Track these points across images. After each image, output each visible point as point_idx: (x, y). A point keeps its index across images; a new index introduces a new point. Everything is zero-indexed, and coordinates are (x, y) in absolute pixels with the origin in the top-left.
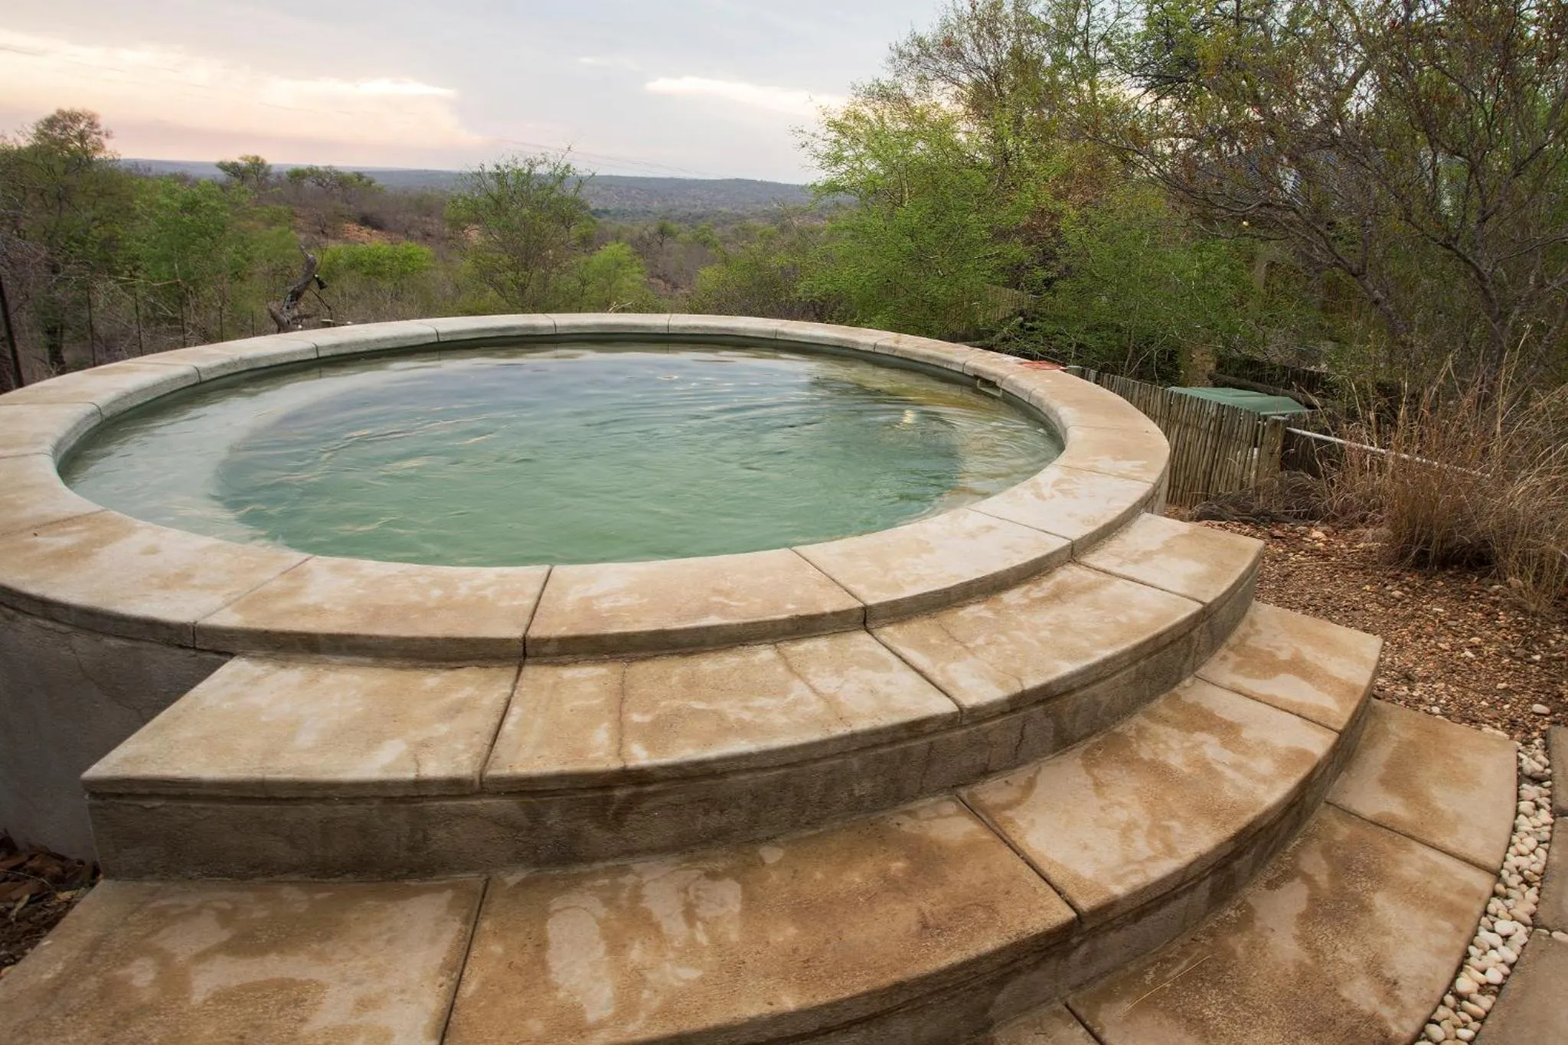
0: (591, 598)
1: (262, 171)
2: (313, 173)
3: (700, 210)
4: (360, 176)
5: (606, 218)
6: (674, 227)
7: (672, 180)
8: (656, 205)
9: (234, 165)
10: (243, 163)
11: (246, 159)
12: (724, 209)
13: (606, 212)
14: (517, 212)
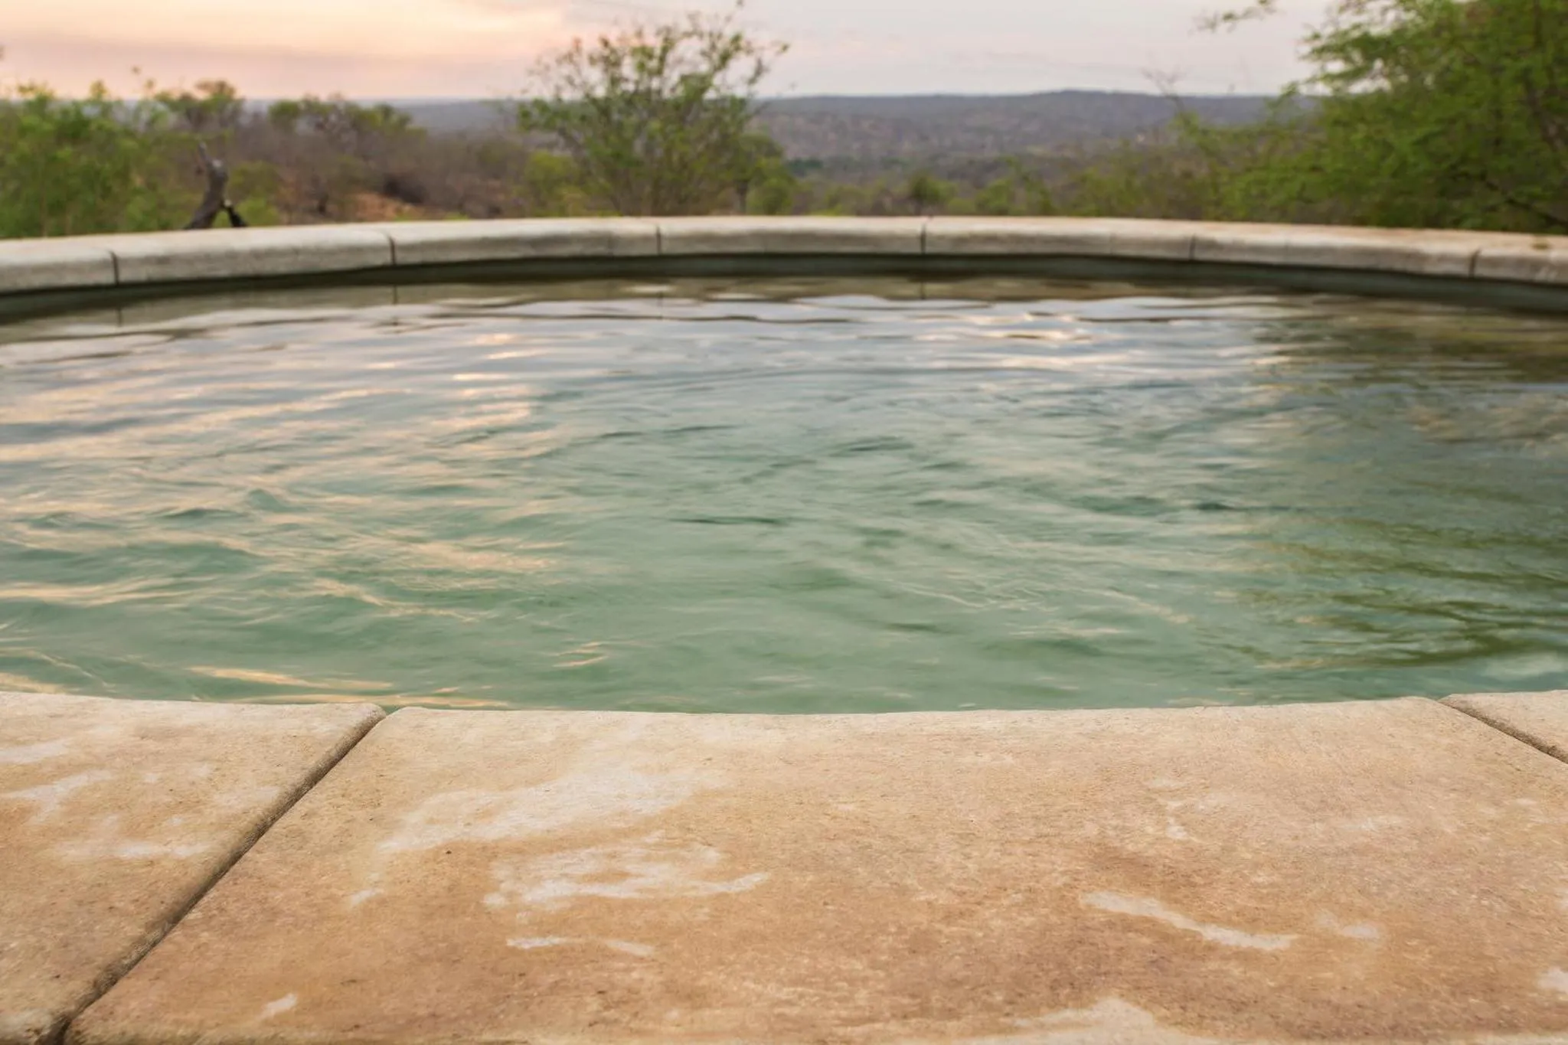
0: (490, 852)
1: (230, 107)
2: (312, 109)
3: (991, 154)
4: (386, 111)
5: (813, 176)
6: (942, 186)
7: (938, 99)
8: (907, 147)
9: (186, 99)
10: (201, 96)
11: (204, 86)
12: (1037, 150)
13: (814, 164)
14: (639, 128)
